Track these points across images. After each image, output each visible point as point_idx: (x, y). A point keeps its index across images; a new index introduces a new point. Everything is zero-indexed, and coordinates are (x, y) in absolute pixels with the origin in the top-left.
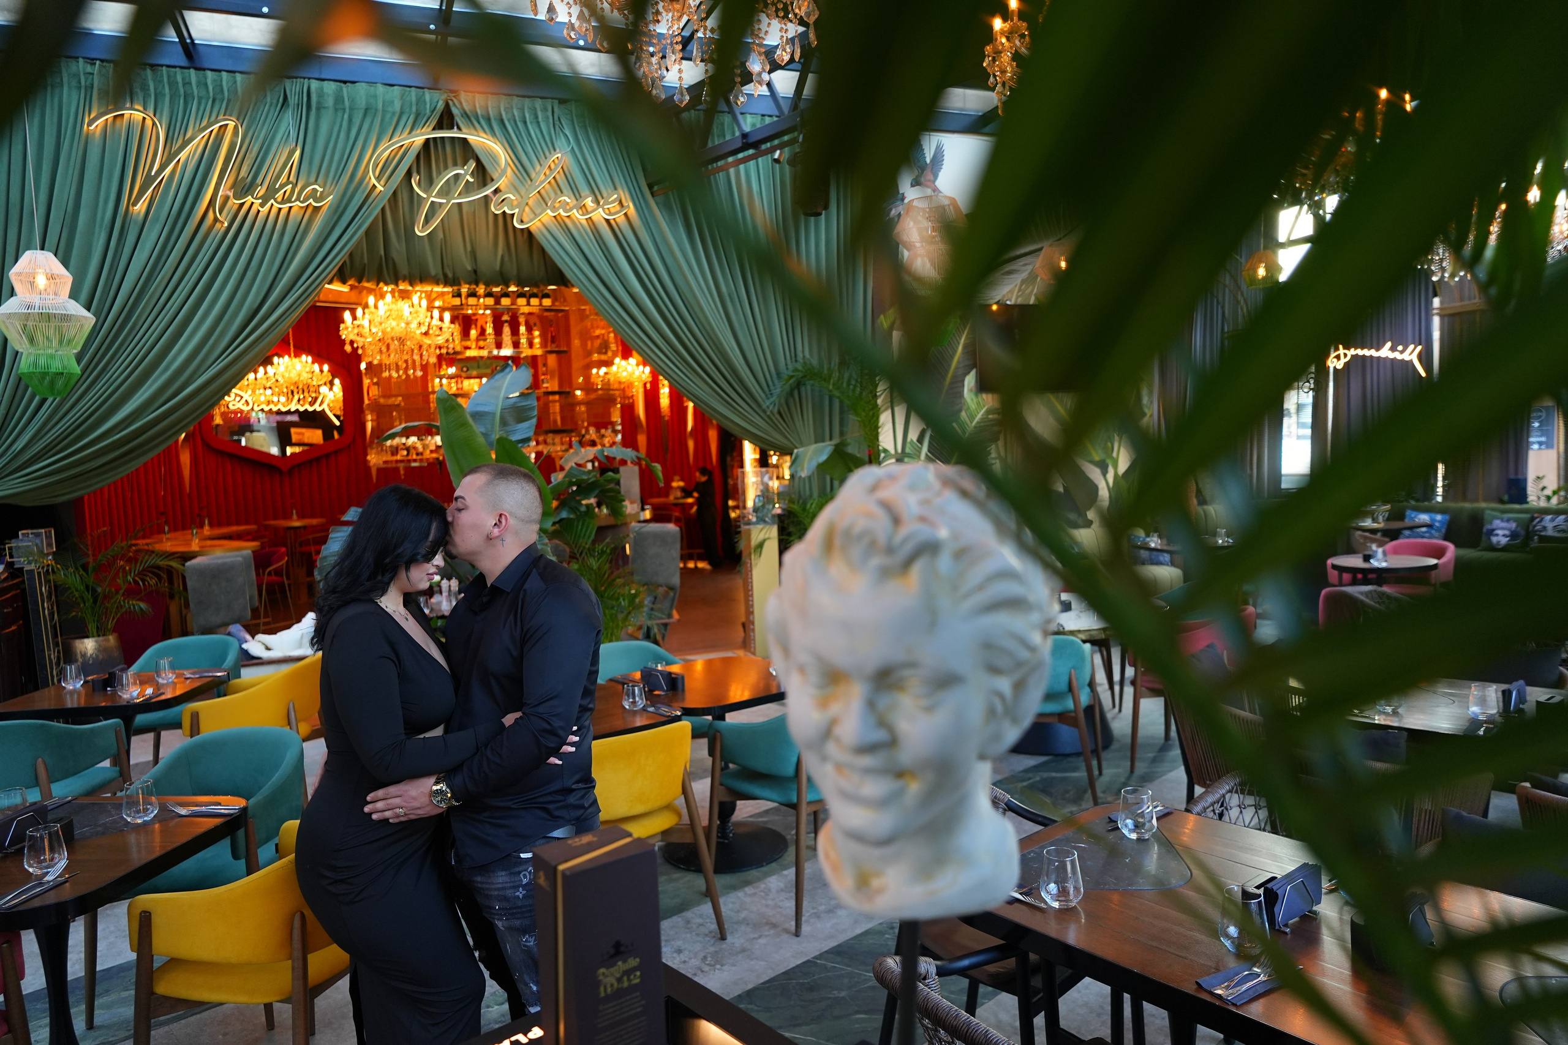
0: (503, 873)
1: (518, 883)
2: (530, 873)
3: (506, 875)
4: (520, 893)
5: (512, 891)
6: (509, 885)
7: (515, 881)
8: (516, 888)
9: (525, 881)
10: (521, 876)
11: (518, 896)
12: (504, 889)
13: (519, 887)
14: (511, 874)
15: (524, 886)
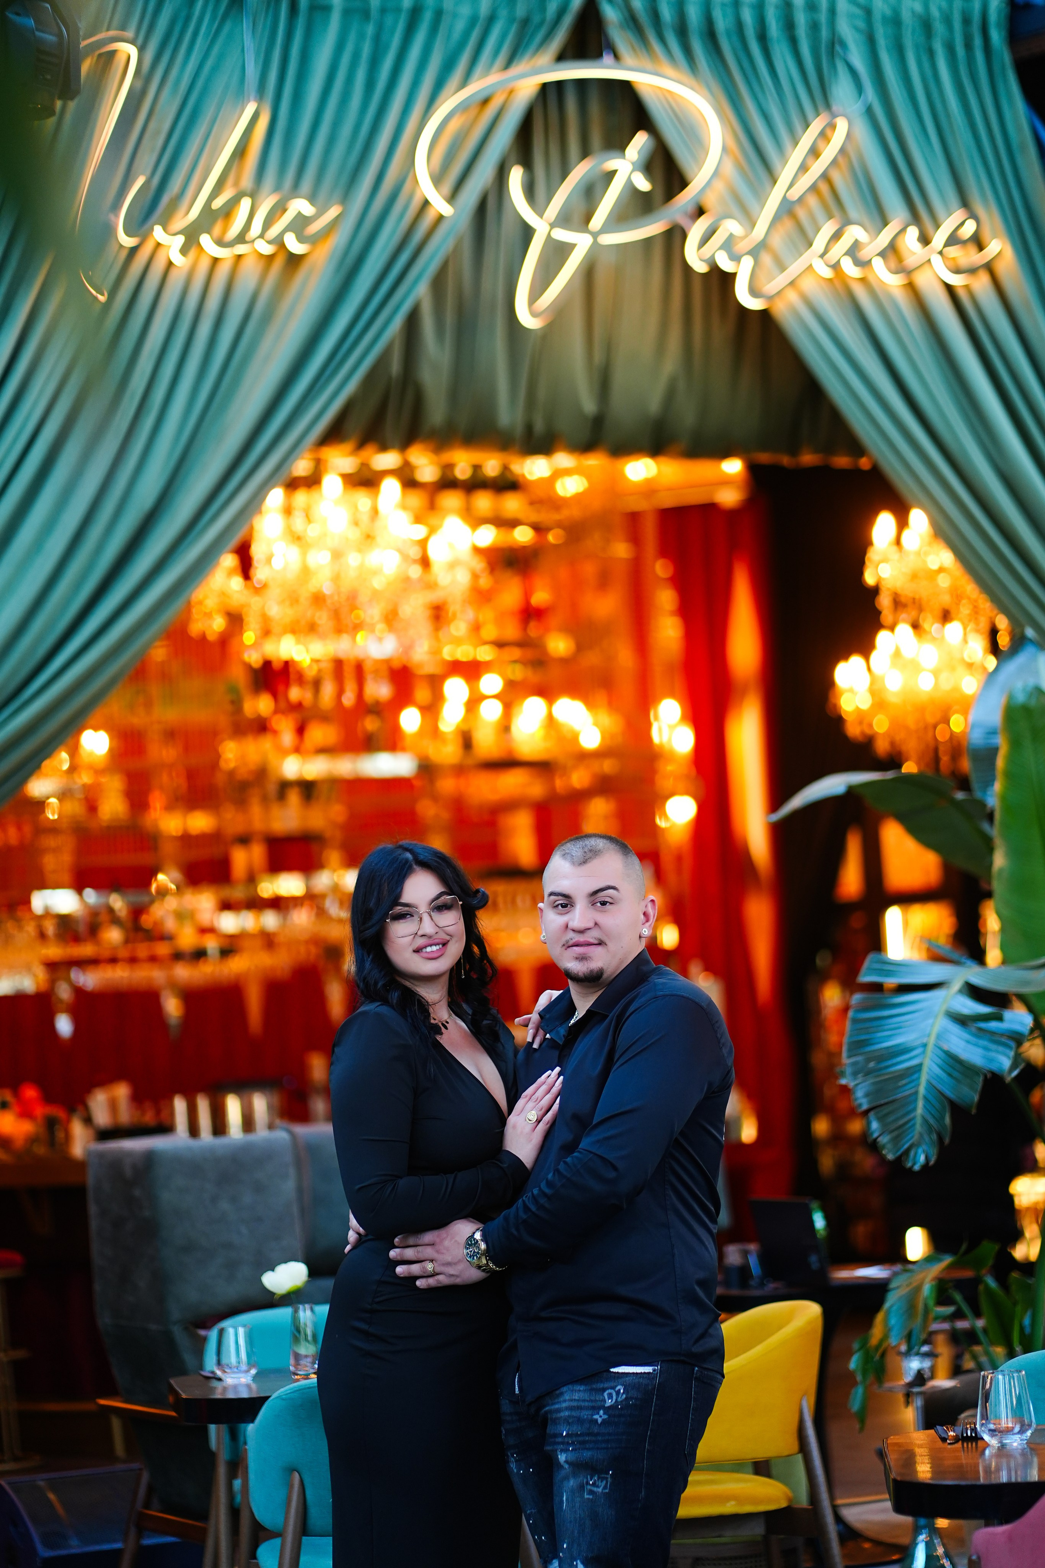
0: (582, 1388)
1: (599, 1404)
2: (618, 1392)
3: (585, 1391)
4: (601, 1416)
5: (590, 1412)
6: (586, 1404)
7: (596, 1401)
8: (596, 1409)
9: (609, 1403)
10: (606, 1394)
11: (597, 1420)
12: (579, 1408)
13: (599, 1408)
14: (592, 1390)
15: (607, 1410)
